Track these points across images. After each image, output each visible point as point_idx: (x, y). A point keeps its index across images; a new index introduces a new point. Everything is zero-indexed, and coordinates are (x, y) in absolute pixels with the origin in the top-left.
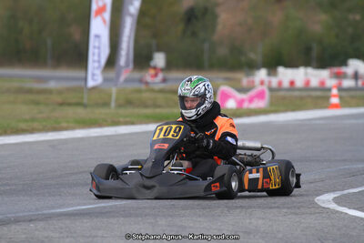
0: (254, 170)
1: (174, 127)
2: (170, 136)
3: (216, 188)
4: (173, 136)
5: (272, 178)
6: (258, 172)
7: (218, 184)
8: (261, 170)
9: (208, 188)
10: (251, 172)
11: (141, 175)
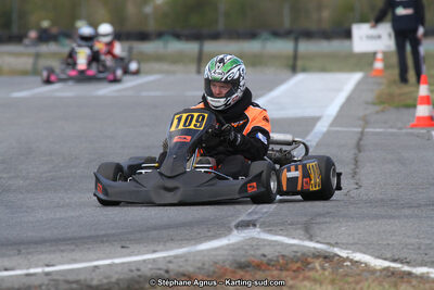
0: (293, 167)
1: (196, 115)
2: (192, 127)
3: (253, 189)
4: (195, 126)
5: (312, 176)
6: (297, 170)
7: (254, 184)
8: (300, 167)
9: (243, 188)
10: (289, 170)
11: (161, 174)
